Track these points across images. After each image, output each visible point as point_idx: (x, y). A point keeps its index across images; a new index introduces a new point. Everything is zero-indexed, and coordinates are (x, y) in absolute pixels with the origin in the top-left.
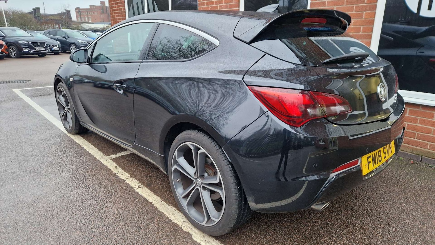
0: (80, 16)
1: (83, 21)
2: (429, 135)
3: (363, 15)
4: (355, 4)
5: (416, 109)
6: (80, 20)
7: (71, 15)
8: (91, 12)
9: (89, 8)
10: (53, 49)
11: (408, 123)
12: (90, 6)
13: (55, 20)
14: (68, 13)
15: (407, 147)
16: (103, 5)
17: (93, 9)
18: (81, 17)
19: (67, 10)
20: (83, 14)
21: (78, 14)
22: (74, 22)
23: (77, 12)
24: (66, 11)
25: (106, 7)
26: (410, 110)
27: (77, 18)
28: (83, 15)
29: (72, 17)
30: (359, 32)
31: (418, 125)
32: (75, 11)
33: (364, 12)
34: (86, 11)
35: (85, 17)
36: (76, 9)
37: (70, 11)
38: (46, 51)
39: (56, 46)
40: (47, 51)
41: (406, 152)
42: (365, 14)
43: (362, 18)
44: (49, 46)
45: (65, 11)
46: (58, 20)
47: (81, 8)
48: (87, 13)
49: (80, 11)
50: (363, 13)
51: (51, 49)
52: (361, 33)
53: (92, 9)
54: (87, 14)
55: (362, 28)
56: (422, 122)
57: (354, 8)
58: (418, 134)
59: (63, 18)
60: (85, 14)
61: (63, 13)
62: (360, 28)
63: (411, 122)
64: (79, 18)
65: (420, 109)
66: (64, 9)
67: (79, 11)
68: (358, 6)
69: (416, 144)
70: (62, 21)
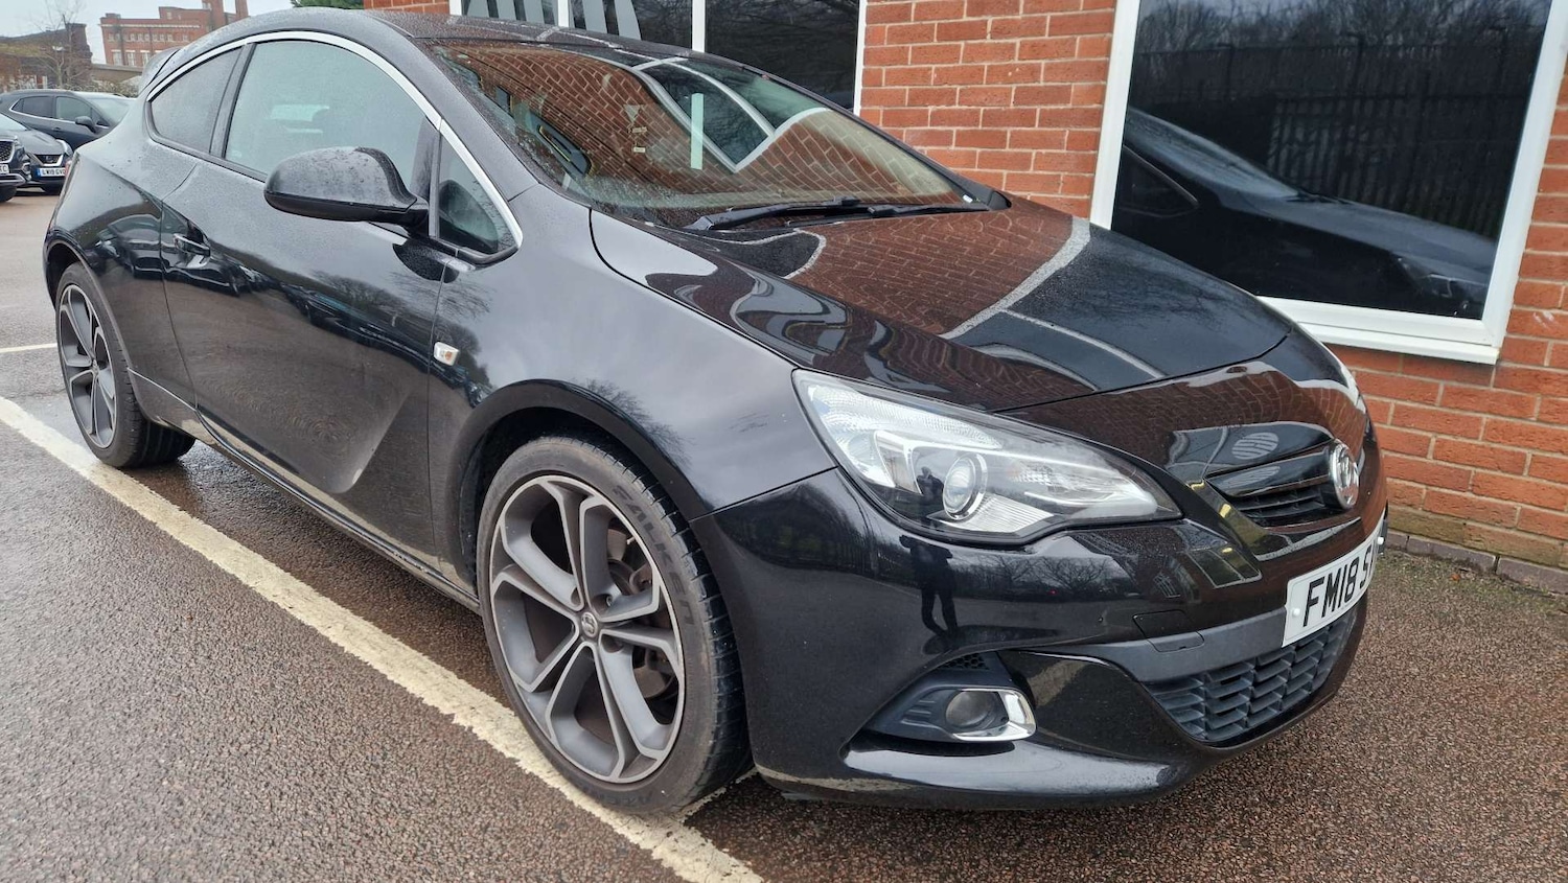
0: (122, 45)
1: (133, 64)
6: (118, 63)
7: (88, 43)
8: (167, 32)
9: (157, 16)
10: (42, 172)
12: (162, 10)
13: (24, 59)
14: (75, 32)
16: (212, 6)
17: (175, 20)
18: (123, 53)
19: (71, 22)
20: (133, 39)
21: (111, 39)
22: (98, 68)
23: (106, 32)
24: (67, 25)
25: (226, 14)
27: (109, 55)
28: (133, 45)
29: (91, 51)
32: (100, 29)
34: (145, 27)
35: (142, 51)
36: (102, 19)
37: (82, 27)
38: (14, 178)
39: (54, 157)
40: (21, 179)
44: (26, 157)
45: (63, 27)
46: (38, 61)
47: (124, 16)
48: (148, 35)
49: (118, 30)
51: (34, 171)
53: (168, 22)
54: (148, 40)
59: (52, 49)
60: (140, 39)
61: (57, 33)
64: (117, 57)
66: (60, 17)
67: (114, 26)
70: (53, 64)
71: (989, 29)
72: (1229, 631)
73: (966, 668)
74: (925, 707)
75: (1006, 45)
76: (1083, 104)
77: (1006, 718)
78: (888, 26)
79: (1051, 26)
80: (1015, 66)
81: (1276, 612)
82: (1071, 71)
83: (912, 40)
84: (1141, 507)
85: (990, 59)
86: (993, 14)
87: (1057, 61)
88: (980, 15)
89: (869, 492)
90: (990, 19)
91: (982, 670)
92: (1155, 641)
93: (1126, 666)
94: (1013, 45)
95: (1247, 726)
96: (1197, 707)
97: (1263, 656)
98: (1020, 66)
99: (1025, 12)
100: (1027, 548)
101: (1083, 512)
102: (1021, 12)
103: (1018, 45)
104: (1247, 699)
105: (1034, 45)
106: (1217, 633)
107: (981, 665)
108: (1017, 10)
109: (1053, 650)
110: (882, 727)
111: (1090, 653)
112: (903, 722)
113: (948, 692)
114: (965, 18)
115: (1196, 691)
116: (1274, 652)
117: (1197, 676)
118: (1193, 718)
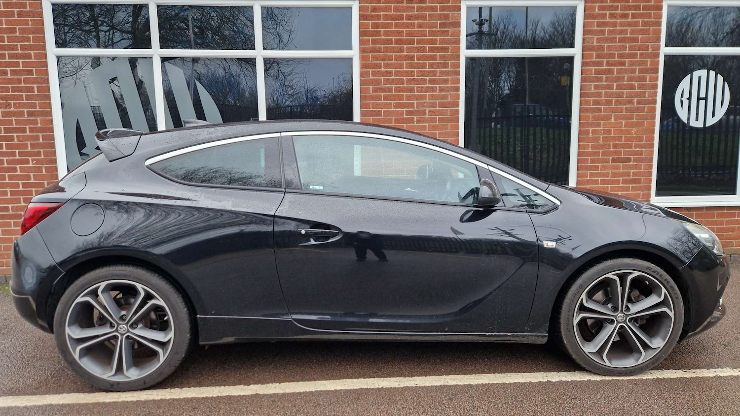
4: (635, 112)
30: (643, 141)
43: (644, 126)
50: (644, 122)
56: (707, 223)
57: (635, 116)
62: (643, 137)
68: (639, 114)
71: (415, 120)
75: (423, 126)
78: (371, 117)
87: (442, 131)
88: (411, 115)
90: (415, 117)
94: (425, 126)
99: (428, 115)
105: (433, 126)
108: (426, 115)
114: (405, 116)
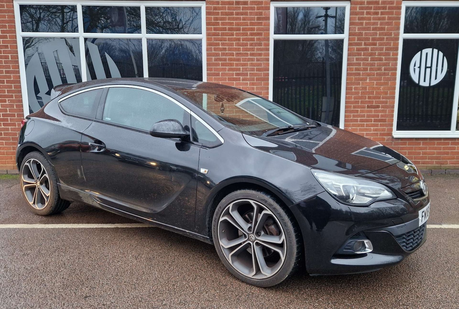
2: (434, 155)
3: (389, 84)
4: (383, 76)
5: (426, 141)
11: (422, 151)
15: (423, 166)
26: (423, 143)
30: (387, 94)
31: (428, 151)
33: (390, 82)
41: (423, 170)
42: (390, 83)
43: (389, 85)
50: (388, 82)
52: (388, 95)
55: (389, 92)
56: (430, 149)
57: (383, 78)
58: (428, 156)
62: (388, 92)
63: (424, 150)
65: (428, 141)
68: (385, 77)
69: (428, 163)
71: (241, 79)
72: (410, 223)
73: (358, 236)
74: (349, 246)
75: (246, 83)
76: (265, 95)
77: (366, 248)
78: (214, 77)
79: (256, 79)
80: (249, 87)
81: (417, 218)
82: (262, 89)
83: (221, 81)
84: (389, 196)
85: (242, 86)
86: (242, 76)
87: (258, 86)
88: (239, 76)
89: (333, 196)
91: (360, 236)
92: (397, 226)
93: (391, 232)
95: (412, 247)
96: (404, 242)
97: (415, 229)
98: (250, 87)
99: (250, 76)
100: (369, 206)
101: (378, 198)
102: (249, 76)
103: (249, 83)
104: (412, 240)
105: (253, 83)
106: (408, 224)
107: (360, 235)
108: (248, 76)
109: (374, 230)
110: (340, 252)
111: (384, 230)
112: (344, 250)
113: (354, 242)
114: (235, 77)
115: (404, 238)
116: (417, 228)
117: (404, 234)
118: (403, 245)
